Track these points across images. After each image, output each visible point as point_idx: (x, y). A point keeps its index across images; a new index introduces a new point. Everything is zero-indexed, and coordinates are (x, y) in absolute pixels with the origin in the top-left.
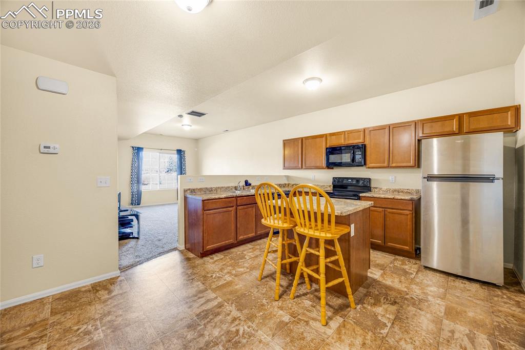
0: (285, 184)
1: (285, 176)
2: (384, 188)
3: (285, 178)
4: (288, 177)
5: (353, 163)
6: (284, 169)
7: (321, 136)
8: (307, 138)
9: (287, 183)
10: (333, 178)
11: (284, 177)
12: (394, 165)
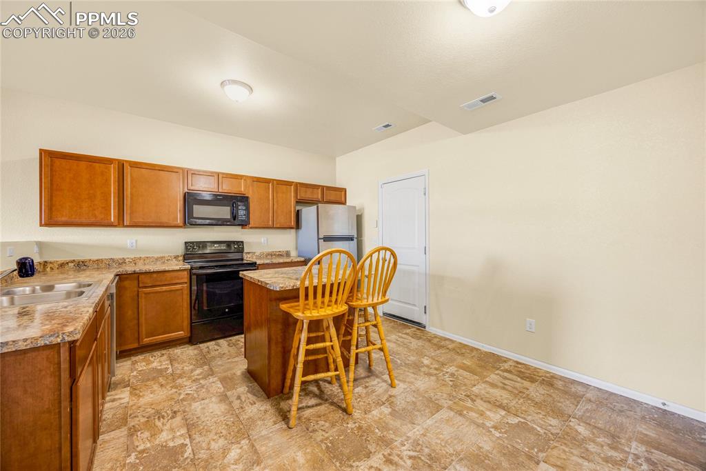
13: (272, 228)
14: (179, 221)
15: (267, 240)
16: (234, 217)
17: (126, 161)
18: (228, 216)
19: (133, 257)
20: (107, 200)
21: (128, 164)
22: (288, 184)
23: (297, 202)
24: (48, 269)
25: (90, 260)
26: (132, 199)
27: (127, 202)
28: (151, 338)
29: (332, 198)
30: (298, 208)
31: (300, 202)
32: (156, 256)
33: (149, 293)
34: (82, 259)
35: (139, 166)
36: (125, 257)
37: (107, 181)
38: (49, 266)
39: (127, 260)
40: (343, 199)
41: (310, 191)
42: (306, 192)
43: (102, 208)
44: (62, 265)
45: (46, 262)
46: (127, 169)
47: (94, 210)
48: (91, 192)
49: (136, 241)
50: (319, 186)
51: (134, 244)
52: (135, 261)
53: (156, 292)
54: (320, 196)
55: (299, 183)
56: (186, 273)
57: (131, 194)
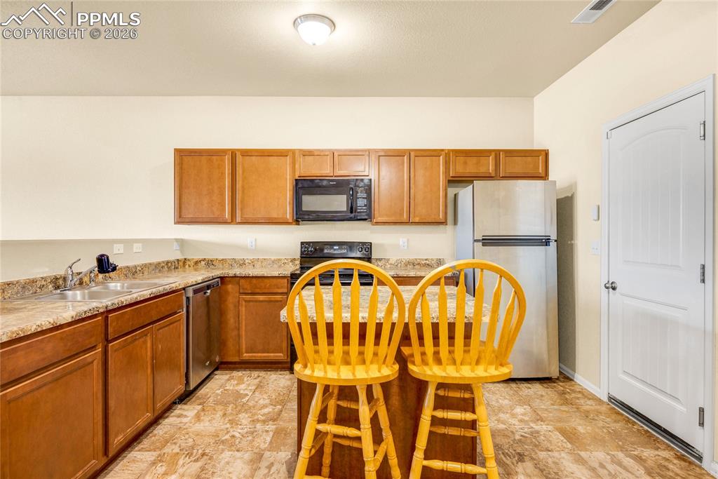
0: (178, 260)
1: (177, 240)
2: (393, 259)
3: (176, 246)
4: (182, 243)
5: (353, 215)
6: (177, 223)
7: (282, 154)
8: (246, 153)
9: (180, 257)
10: (302, 243)
11: (175, 244)
12: (417, 220)
13: (408, 223)
14: (289, 216)
15: (408, 240)
16: (352, 209)
17: (238, 150)
18: (344, 208)
19: (252, 258)
20: (222, 194)
21: (239, 153)
22: (434, 153)
23: (449, 181)
24: (187, 266)
25: (217, 259)
26: (243, 192)
27: (239, 196)
28: (250, 354)
29: (518, 170)
30: (452, 191)
31: (456, 181)
32: (273, 258)
33: (250, 301)
34: (211, 258)
35: (250, 154)
36: (245, 258)
37: (223, 174)
38: (188, 263)
39: (247, 261)
40: (541, 170)
41: (473, 160)
42: (465, 163)
43: (219, 203)
44: (197, 263)
45: (185, 259)
46: (239, 158)
47: (212, 206)
48: (210, 187)
49: (256, 240)
50: (490, 151)
51: (254, 243)
52: (253, 263)
53: (256, 301)
54: (491, 169)
55: (453, 150)
56: (286, 280)
57: (243, 187)
